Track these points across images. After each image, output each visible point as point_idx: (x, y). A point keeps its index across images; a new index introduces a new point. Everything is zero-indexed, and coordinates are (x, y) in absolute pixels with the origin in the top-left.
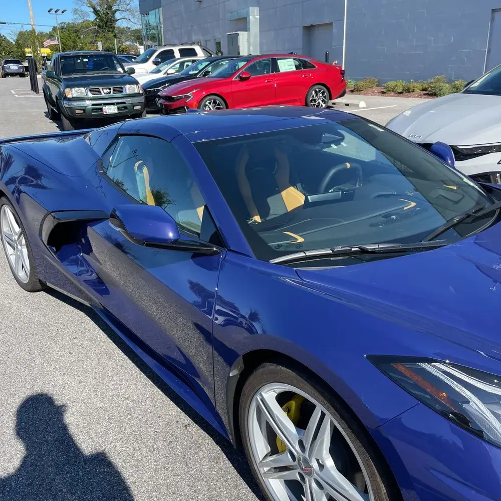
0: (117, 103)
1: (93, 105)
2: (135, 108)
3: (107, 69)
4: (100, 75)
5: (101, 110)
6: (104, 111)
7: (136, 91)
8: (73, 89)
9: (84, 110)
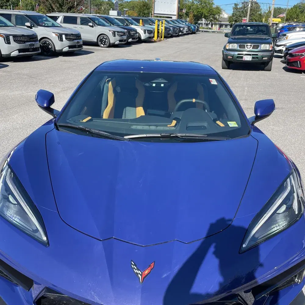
0: (253, 55)
1: (238, 54)
2: (264, 59)
3: (260, 34)
4: (253, 37)
5: (242, 57)
6: (244, 58)
7: (268, 49)
8: (231, 44)
9: (233, 57)
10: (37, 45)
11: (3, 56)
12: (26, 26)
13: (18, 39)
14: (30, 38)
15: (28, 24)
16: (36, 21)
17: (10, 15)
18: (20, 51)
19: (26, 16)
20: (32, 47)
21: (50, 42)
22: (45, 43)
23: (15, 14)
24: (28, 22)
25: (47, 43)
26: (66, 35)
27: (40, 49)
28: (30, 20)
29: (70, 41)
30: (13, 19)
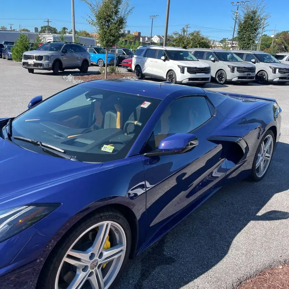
10: (254, 75)
11: (227, 80)
12: (252, 62)
13: (240, 69)
14: (250, 70)
15: (253, 60)
16: (261, 59)
17: (243, 54)
18: (239, 78)
19: (254, 54)
20: (249, 76)
21: (266, 74)
23: (247, 53)
24: (254, 58)
25: (263, 74)
26: (280, 69)
27: (255, 78)
28: (256, 58)
29: (282, 74)
30: (244, 57)
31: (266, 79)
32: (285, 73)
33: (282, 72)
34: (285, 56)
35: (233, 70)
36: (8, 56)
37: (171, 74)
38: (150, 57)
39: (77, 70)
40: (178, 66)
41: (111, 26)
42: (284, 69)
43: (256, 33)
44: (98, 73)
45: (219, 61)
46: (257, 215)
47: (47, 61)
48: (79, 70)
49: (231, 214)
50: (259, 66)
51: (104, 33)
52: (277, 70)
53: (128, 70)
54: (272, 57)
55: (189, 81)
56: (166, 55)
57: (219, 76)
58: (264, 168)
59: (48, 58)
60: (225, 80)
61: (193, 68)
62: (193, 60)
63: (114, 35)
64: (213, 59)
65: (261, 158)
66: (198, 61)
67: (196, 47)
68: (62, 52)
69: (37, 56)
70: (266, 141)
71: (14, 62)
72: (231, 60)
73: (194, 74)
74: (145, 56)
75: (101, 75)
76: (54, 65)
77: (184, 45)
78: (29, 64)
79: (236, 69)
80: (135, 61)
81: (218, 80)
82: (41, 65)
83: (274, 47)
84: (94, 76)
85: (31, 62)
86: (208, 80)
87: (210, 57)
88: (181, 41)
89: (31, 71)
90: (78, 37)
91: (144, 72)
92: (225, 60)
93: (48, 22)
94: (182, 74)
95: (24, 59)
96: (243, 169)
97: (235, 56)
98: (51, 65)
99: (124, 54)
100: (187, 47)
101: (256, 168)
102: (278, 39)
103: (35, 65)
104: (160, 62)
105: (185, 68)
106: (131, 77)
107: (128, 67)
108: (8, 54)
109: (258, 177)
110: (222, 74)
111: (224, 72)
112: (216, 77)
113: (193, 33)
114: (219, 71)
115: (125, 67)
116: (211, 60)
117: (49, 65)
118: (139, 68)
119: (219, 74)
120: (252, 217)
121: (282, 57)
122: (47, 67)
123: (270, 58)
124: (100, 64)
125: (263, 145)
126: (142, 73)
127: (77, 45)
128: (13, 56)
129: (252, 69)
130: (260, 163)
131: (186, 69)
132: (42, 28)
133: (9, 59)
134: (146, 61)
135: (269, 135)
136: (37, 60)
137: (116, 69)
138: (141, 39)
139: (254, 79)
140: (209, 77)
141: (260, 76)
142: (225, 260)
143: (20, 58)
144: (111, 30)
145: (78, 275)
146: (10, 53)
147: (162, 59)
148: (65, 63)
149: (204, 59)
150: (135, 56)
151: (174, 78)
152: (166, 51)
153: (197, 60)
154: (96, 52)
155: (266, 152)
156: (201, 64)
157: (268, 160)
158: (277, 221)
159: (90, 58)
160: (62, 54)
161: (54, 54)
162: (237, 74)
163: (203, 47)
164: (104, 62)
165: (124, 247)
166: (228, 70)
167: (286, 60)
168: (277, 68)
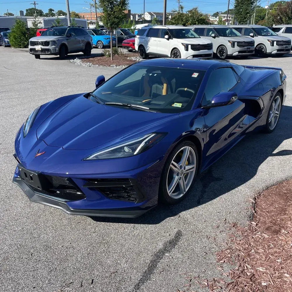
10: (253, 48)
11: (228, 55)
12: (250, 36)
13: (240, 44)
14: (249, 44)
16: (258, 32)
17: (242, 28)
18: (239, 52)
19: (253, 28)
21: (264, 47)
22: (260, 48)
23: (245, 28)
24: (252, 33)
25: (262, 47)
26: (277, 41)
27: (254, 51)
28: (254, 32)
29: (280, 46)
30: (243, 31)
31: (265, 52)
32: (283, 45)
33: (279, 44)
34: (282, 28)
35: (233, 45)
36: (5, 43)
37: (175, 52)
38: (153, 37)
39: (81, 53)
40: (182, 44)
41: (114, 8)
42: (281, 41)
43: (252, 6)
44: (102, 55)
45: (219, 37)
46: (273, 153)
47: (54, 46)
48: (83, 53)
49: (254, 154)
50: (258, 40)
51: (108, 16)
52: (275, 43)
53: (128, 50)
54: (269, 30)
55: (193, 58)
56: (169, 33)
57: (220, 51)
58: (275, 123)
59: (54, 42)
60: (226, 55)
61: (196, 45)
62: (195, 38)
63: (118, 16)
64: (213, 35)
65: (272, 114)
66: (200, 38)
67: (195, 24)
68: (67, 36)
69: (43, 42)
70: (276, 101)
71: (13, 48)
72: (231, 35)
73: (197, 51)
74: (148, 36)
75: (105, 57)
76: (60, 50)
77: (183, 23)
78: (36, 50)
79: (236, 43)
80: (138, 41)
81: (219, 56)
82: (48, 50)
83: (268, 19)
84: (99, 58)
85: (38, 48)
86: (211, 56)
87: (210, 34)
88: (179, 18)
89: (38, 57)
90: (74, 20)
91: (148, 52)
92: (225, 35)
93: (35, 4)
94: (187, 52)
95: (31, 46)
96: (258, 125)
97: (234, 30)
98: (58, 50)
99: (122, 34)
100: (186, 25)
101: (269, 122)
102: (272, 9)
103: (43, 50)
104: (163, 41)
105: (189, 45)
106: (135, 57)
107: (129, 47)
108: (5, 41)
109: (271, 130)
110: (223, 49)
111: (224, 47)
112: (218, 53)
113: (192, 10)
114: (220, 47)
115: (127, 48)
116: (212, 37)
117: (55, 50)
118: (142, 48)
119: (220, 49)
120: (270, 154)
121: (278, 30)
122: (54, 52)
123: (267, 31)
124: (99, 46)
125: (274, 104)
126: (146, 52)
127: (79, 28)
128: (11, 43)
129: (252, 43)
130: (272, 119)
131: (190, 47)
132: (27, 10)
133: (6, 46)
134: (149, 40)
135: (278, 97)
136: (43, 46)
137: (119, 50)
138: (131, 17)
139: (254, 53)
140: (211, 53)
141: (258, 49)
142: (255, 177)
143: (18, 45)
144: (115, 12)
145: (175, 178)
146: (7, 39)
147: (165, 38)
148: (70, 48)
149: (205, 36)
150: (138, 36)
151: (178, 56)
152: (169, 29)
153: (198, 37)
154: (94, 34)
155: (275, 110)
156: (203, 41)
157: (277, 116)
158: (288, 156)
159: (92, 41)
160: (67, 39)
161: (59, 39)
162: (237, 48)
163: (202, 24)
164: (103, 44)
165: (195, 166)
166: (228, 45)
167: (283, 33)
168: (275, 41)
